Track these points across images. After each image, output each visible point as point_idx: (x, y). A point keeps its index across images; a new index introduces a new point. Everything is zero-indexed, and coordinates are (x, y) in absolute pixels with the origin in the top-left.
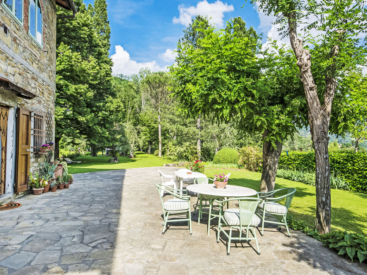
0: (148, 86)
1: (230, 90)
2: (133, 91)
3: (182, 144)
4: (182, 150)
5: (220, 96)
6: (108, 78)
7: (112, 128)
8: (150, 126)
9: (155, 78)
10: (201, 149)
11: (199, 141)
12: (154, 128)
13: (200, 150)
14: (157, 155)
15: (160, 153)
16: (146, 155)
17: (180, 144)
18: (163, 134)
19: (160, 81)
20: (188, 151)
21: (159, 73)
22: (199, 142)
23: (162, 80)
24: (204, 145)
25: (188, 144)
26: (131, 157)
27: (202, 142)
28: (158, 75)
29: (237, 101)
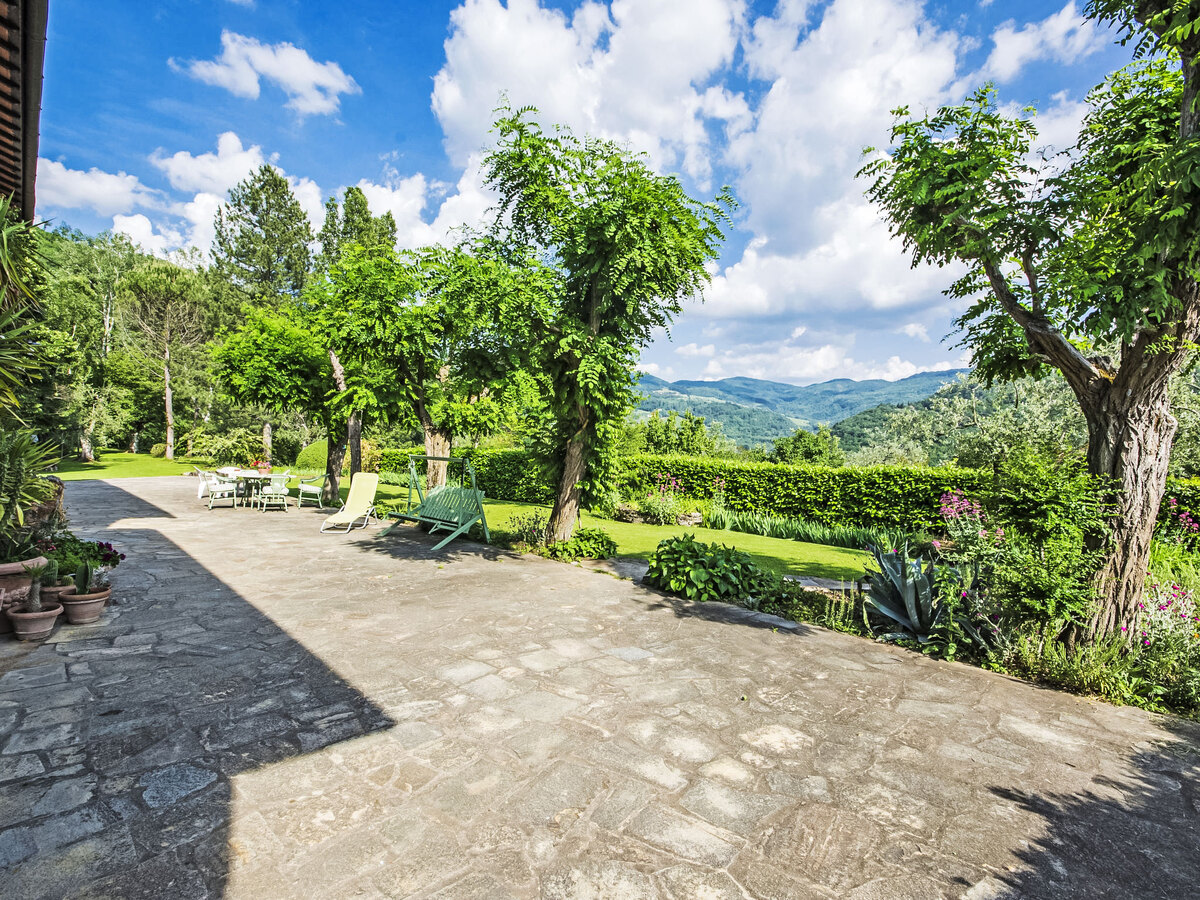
0: (134, 298)
1: (282, 387)
2: (87, 298)
3: (227, 432)
4: (229, 443)
5: (270, 392)
6: (41, 288)
7: (51, 394)
8: (138, 385)
9: (157, 282)
10: (273, 442)
11: (268, 425)
12: (147, 391)
13: (270, 445)
14: (162, 454)
15: (170, 452)
16: (126, 455)
17: (223, 431)
18: (178, 408)
19: (168, 290)
20: (243, 447)
21: (166, 271)
22: (267, 429)
23: (175, 287)
24: (278, 435)
25: (242, 431)
26: (88, 461)
27: (275, 428)
28: (164, 276)
29: (289, 397)
